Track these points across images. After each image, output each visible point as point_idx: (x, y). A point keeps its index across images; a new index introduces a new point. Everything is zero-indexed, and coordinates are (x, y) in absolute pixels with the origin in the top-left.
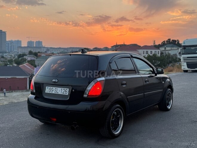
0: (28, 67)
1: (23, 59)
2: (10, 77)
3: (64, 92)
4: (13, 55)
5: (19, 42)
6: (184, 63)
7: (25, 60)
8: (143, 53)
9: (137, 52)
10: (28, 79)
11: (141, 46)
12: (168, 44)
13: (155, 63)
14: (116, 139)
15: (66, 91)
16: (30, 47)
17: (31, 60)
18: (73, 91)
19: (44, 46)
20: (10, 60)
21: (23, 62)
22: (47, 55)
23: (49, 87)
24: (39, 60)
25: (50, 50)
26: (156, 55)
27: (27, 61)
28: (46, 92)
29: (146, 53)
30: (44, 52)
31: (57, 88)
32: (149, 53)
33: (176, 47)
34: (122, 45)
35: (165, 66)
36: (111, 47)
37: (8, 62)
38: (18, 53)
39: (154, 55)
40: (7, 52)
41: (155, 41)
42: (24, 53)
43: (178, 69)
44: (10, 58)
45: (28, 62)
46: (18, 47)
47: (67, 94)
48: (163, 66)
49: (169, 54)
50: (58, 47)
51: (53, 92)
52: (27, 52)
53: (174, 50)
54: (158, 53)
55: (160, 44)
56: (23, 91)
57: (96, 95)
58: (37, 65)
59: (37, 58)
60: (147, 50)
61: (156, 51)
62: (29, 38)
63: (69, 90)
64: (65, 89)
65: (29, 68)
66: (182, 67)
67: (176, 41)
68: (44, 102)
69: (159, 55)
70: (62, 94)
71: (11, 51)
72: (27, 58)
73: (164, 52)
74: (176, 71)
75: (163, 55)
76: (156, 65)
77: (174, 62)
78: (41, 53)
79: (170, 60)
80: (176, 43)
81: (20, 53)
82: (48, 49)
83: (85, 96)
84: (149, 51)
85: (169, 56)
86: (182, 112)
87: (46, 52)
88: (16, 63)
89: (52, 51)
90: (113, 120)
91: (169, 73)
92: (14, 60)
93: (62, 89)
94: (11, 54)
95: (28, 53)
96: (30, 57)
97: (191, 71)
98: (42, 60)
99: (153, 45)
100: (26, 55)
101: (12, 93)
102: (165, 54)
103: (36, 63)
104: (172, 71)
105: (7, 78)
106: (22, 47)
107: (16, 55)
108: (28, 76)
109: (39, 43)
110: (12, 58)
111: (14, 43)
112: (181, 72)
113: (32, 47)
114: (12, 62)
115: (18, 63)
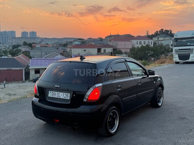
0: (23, 59)
1: (18, 50)
2: (6, 69)
3: (66, 97)
4: (7, 46)
5: (13, 33)
6: (176, 55)
7: (20, 51)
8: (136, 43)
9: (131, 42)
10: (24, 70)
11: (134, 36)
12: (161, 34)
13: (149, 54)
14: (112, 137)
15: (67, 96)
16: (24, 38)
17: (26, 51)
18: (74, 95)
19: (38, 37)
20: (5, 51)
21: (18, 53)
22: (41, 46)
23: (52, 92)
24: (34, 52)
25: (44, 41)
26: (149, 45)
27: (21, 52)
28: (49, 96)
29: (140, 44)
30: (39, 42)
31: (59, 93)
32: (143, 43)
33: (168, 37)
34: (116, 35)
35: (157, 56)
36: (105, 38)
37: (3, 53)
38: (12, 44)
39: (147, 45)
40: (2, 42)
41: (148, 32)
42: (18, 44)
43: (170, 61)
44: (5, 49)
45: (23, 53)
46: (12, 38)
47: (69, 98)
48: (156, 57)
49: (162, 44)
50: (53, 38)
51: (56, 97)
52: (21, 43)
53: (167, 40)
54: (151, 44)
55: (153, 35)
56: (19, 82)
57: (94, 100)
58: (32, 56)
59: (31, 50)
60: (140, 41)
61: (149, 42)
62: (23, 28)
63: (70, 95)
64: (67, 94)
65: (25, 59)
66: (174, 58)
67: (168, 31)
68: (48, 105)
69: (152, 45)
70: (64, 98)
71: (5, 42)
72: (21, 49)
73: (157, 42)
74: (168, 63)
75: (156, 46)
76: (149, 55)
77: (166, 52)
78: (36, 44)
79: (163, 50)
80: (169, 33)
81: (14, 44)
82: (42, 40)
83: (85, 100)
84: (143, 41)
85: (161, 46)
86: (172, 108)
87: (40, 42)
88: (11, 54)
89: (47, 41)
90: (110, 120)
91: (161, 65)
92: (8, 50)
93: (63, 94)
94: (5, 45)
95: (23, 43)
96: (25, 48)
97: (182, 63)
98: (37, 52)
99: (146, 35)
100: (20, 46)
101: (8, 84)
102: (158, 44)
103: (31, 55)
104: (165, 63)
105: (3, 70)
106: (16, 38)
107: (11, 45)
108: (24, 67)
109: (33, 33)
110: (7, 49)
111: (8, 34)
112: (173, 63)
113: (26, 38)
114: (7, 53)
115: (13, 54)
